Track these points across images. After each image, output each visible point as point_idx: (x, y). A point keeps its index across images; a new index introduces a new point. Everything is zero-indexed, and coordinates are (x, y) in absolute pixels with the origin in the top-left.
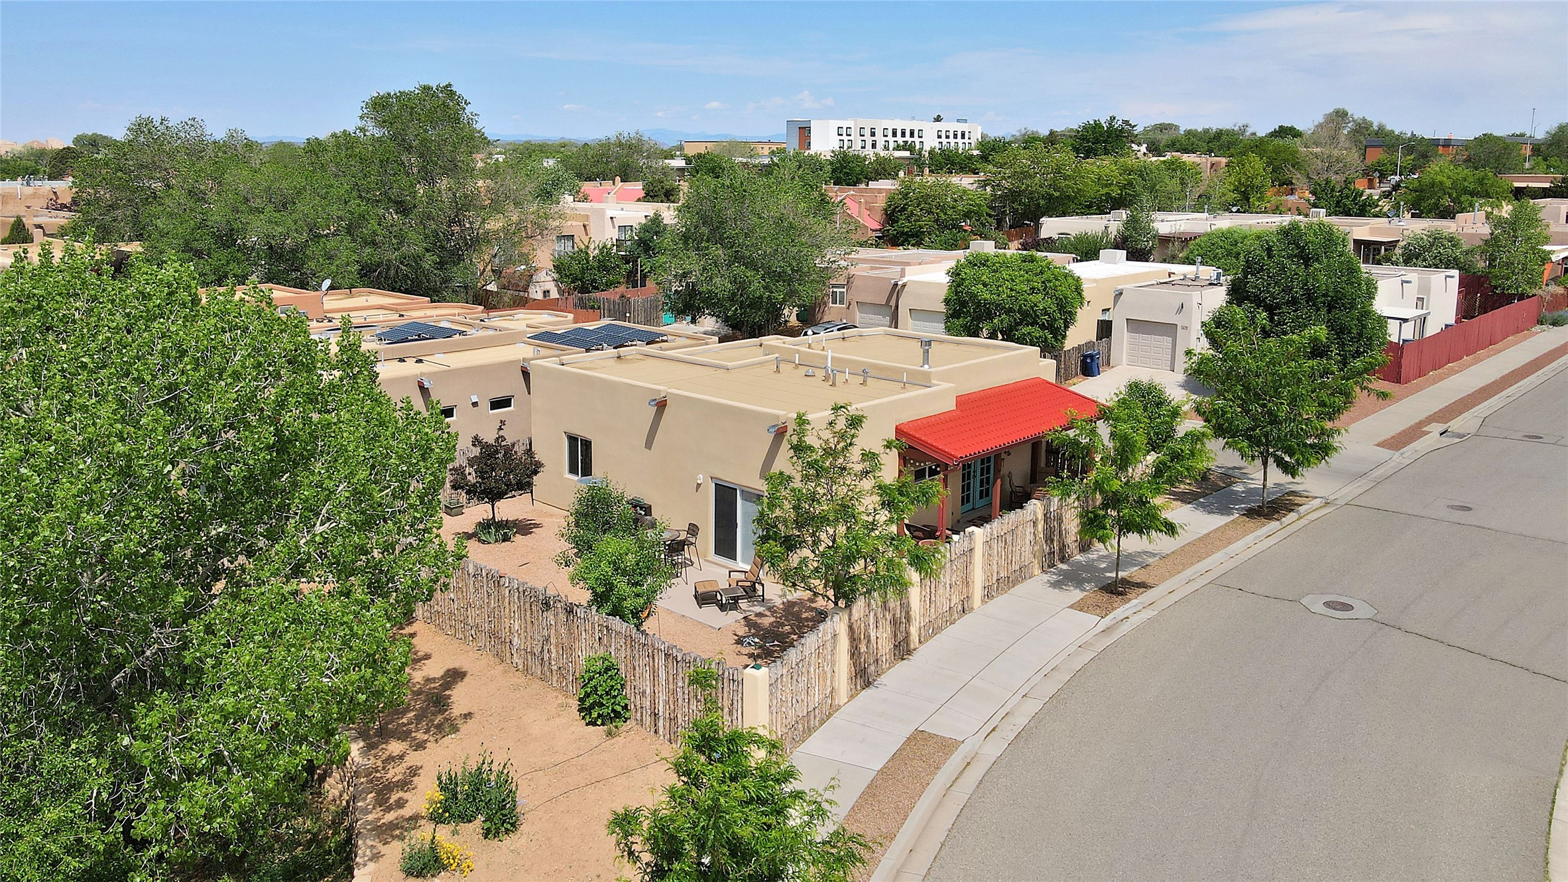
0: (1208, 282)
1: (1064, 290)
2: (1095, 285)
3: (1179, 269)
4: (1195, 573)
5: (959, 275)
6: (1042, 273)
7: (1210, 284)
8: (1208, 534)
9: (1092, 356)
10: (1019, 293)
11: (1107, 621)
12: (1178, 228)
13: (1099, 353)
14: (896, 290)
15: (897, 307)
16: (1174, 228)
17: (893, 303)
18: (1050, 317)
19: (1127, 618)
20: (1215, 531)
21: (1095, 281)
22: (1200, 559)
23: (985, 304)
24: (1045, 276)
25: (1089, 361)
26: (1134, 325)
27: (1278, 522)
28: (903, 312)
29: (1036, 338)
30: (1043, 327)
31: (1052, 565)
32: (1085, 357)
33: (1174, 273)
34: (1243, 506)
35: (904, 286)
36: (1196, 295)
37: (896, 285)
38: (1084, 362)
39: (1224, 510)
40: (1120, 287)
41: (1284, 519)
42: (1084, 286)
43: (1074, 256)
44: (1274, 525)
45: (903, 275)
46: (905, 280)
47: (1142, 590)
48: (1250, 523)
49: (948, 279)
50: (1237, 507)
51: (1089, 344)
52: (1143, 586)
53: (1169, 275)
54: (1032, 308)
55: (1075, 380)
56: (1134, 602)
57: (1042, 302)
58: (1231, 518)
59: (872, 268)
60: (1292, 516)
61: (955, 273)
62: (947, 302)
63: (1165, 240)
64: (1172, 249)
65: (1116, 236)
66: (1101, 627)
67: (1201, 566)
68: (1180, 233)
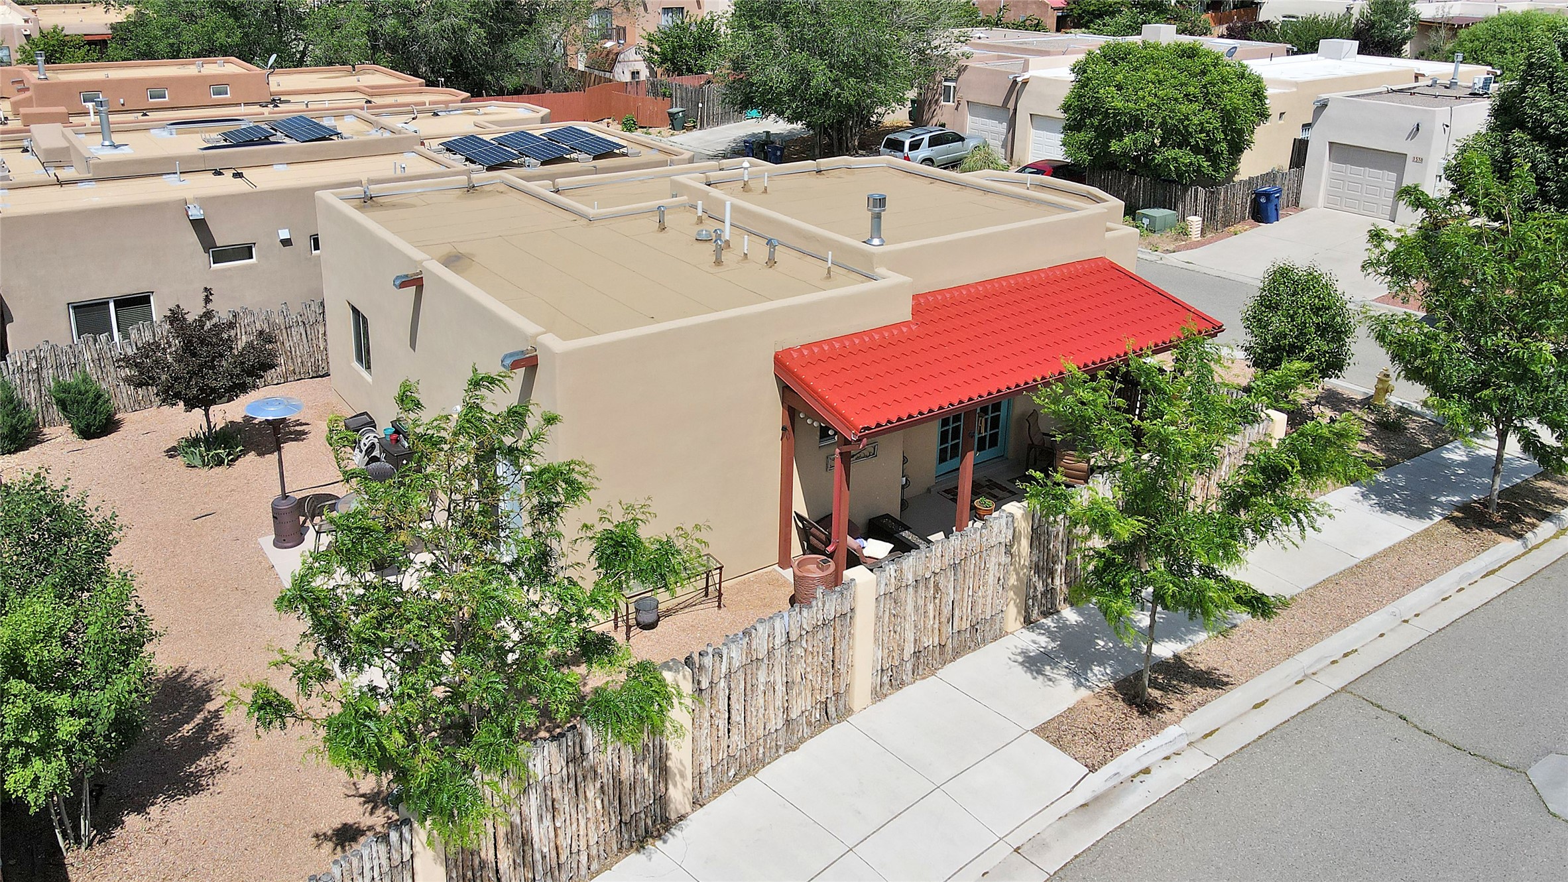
0: (1470, 91)
1: (1234, 98)
2: (1295, 90)
3: (1433, 69)
4: (1319, 660)
5: (1085, 72)
6: (1203, 73)
7: (1473, 94)
8: (1369, 562)
9: (1268, 195)
10: (1163, 100)
11: (1098, 781)
12: (1446, 10)
13: (1280, 191)
14: (1016, 88)
15: (1015, 110)
16: (1441, 12)
17: (1011, 105)
18: (1208, 135)
19: (1147, 771)
20: (1385, 553)
21: (1296, 84)
22: (1343, 623)
23: (1115, 115)
24: (1207, 78)
25: (1263, 200)
26: (1341, 152)
27: (1518, 543)
28: (1022, 118)
29: (1186, 165)
30: (1196, 150)
31: (1050, 611)
32: (1259, 195)
33: (1423, 75)
34: (1456, 499)
35: (1025, 83)
36: (1441, 113)
37: (1015, 82)
38: (1255, 202)
39: (1416, 506)
40: (1324, 96)
41: (1529, 535)
42: (1269, 92)
43: (1289, 46)
44: (1507, 547)
45: (1025, 68)
46: (1026, 76)
47: (1200, 693)
48: (1458, 540)
49: (1072, 77)
50: (1443, 499)
51: (1270, 177)
52: (1210, 680)
53: (1416, 77)
54: (1181, 121)
55: (1238, 227)
56: (1172, 731)
57: (1198, 116)
58: (1427, 523)
59: (1000, 58)
60: (1546, 529)
61: (1080, 69)
62: (1066, 108)
63: (1427, 27)
64: (1434, 39)
65: (1358, 21)
66: (1082, 795)
67: (1336, 644)
68: (1449, 19)
